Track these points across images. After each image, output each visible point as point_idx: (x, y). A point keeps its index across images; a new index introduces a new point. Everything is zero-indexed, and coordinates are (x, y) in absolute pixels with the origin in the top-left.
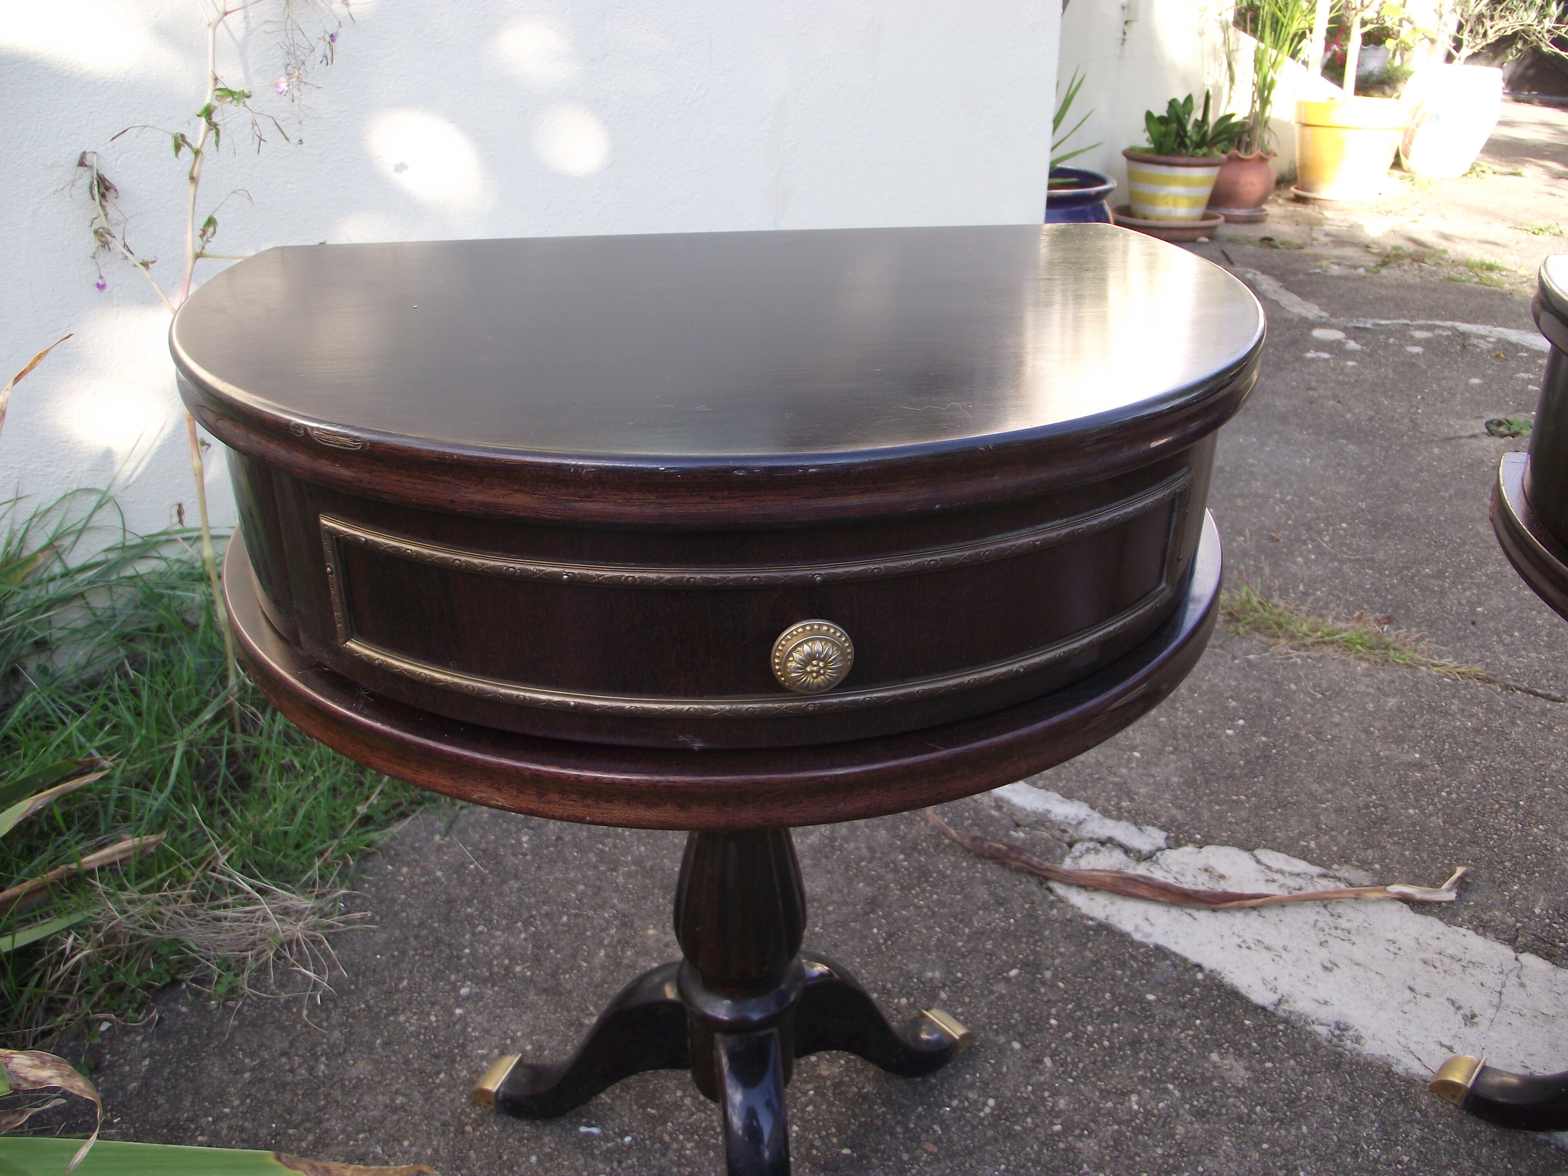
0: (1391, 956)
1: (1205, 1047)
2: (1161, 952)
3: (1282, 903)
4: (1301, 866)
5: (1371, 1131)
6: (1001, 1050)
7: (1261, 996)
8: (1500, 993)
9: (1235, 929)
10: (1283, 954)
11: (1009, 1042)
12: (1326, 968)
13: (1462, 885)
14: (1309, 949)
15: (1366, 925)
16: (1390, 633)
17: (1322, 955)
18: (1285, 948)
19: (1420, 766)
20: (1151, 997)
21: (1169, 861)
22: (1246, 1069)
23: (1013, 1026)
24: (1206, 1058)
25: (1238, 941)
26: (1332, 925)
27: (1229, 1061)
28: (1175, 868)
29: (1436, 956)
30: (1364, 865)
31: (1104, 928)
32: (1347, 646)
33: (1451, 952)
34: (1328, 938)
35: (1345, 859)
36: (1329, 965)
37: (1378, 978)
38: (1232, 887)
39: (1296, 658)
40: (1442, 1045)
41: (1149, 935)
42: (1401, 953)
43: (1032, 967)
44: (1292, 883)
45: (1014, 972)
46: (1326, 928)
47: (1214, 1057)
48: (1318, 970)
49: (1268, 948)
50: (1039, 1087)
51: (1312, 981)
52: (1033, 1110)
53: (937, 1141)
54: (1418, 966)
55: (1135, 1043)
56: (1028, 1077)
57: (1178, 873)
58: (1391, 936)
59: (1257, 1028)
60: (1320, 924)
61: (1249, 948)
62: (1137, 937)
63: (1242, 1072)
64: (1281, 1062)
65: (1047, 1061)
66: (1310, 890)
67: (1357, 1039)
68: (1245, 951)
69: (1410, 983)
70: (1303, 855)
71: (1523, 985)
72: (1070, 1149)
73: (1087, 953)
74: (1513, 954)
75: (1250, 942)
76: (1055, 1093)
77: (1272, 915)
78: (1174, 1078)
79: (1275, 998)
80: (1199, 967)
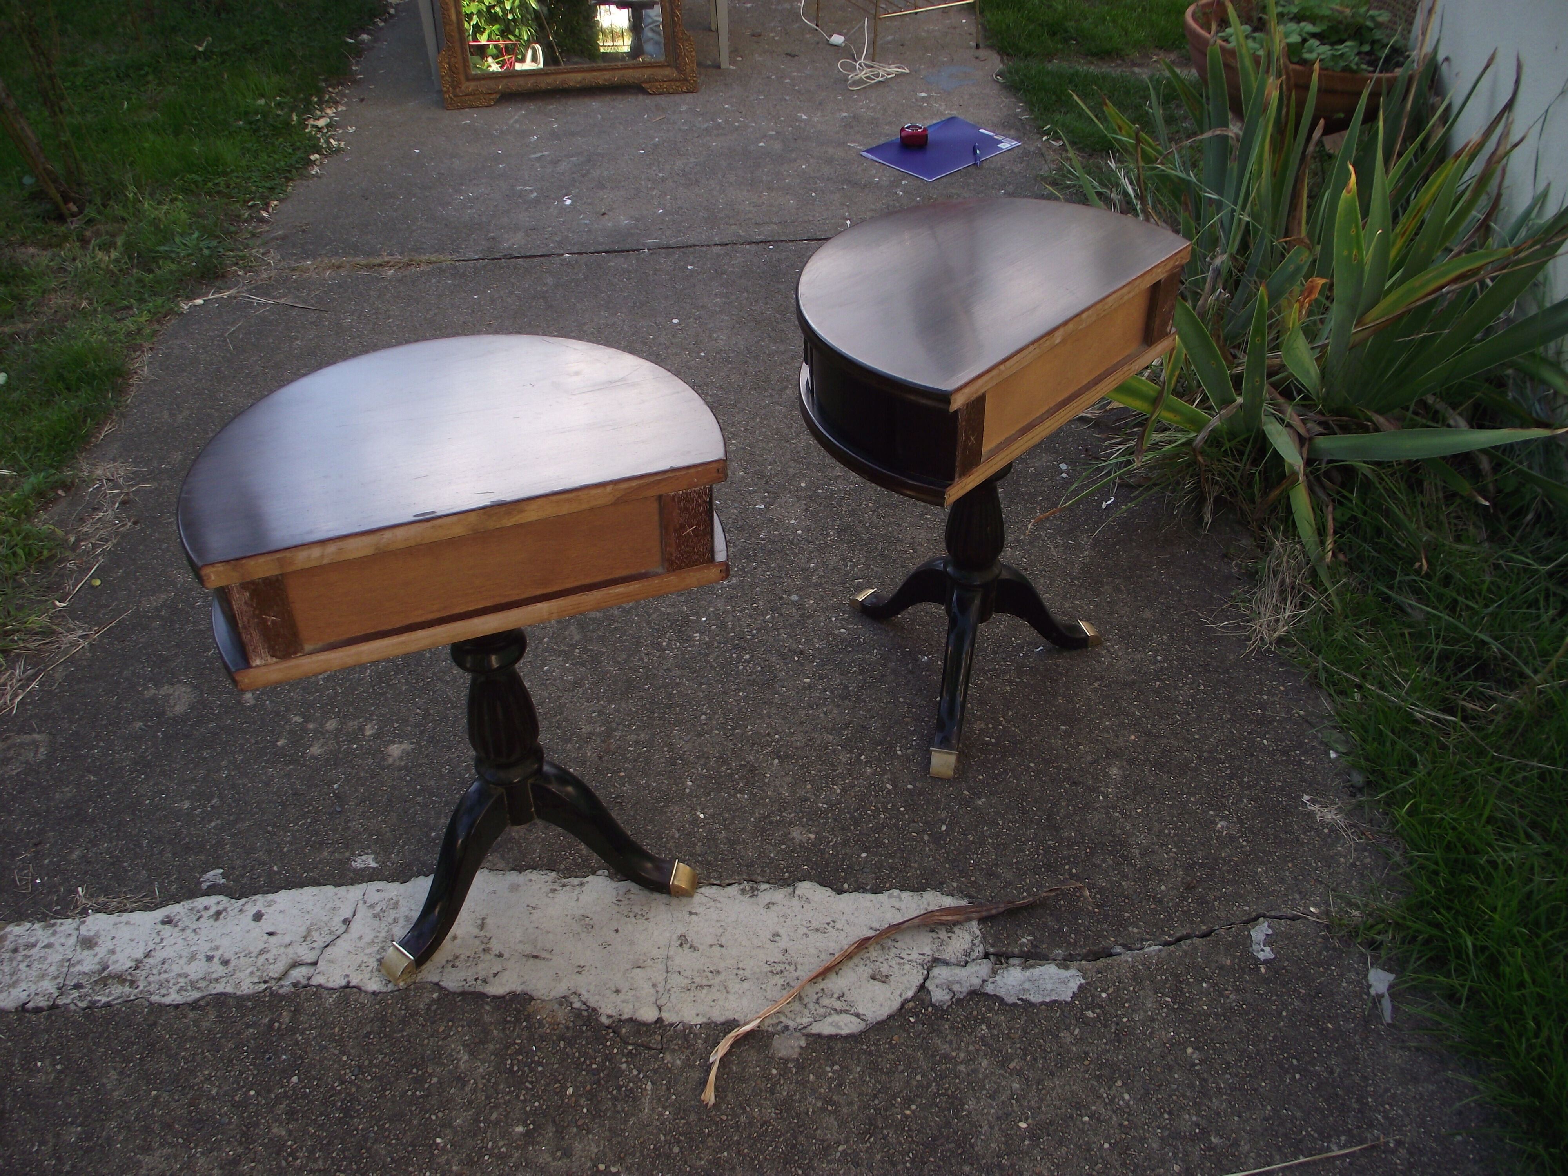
0: (740, 966)
1: (820, 839)
2: (876, 890)
4: (828, 1029)
5: (720, 837)
6: (915, 780)
7: (805, 888)
8: (667, 972)
9: (843, 934)
10: (805, 931)
11: (915, 786)
12: (778, 936)
14: (792, 943)
15: (764, 986)
17: (783, 944)
18: (807, 935)
20: (864, 855)
21: (915, 972)
22: (793, 838)
23: (919, 795)
24: (816, 833)
25: (838, 926)
26: (786, 973)
27: (804, 838)
28: (907, 967)
29: (712, 982)
31: (920, 889)
33: (704, 991)
34: (784, 959)
36: (776, 938)
37: (743, 943)
40: (696, 914)
41: (889, 897)
42: (735, 971)
43: (937, 839)
45: (944, 828)
46: (788, 967)
47: (812, 836)
48: (781, 931)
49: (817, 930)
50: (884, 771)
51: (782, 920)
52: (879, 760)
53: (907, 723)
54: (722, 966)
55: (856, 822)
56: (893, 773)
57: (904, 964)
58: (745, 984)
59: (798, 867)
60: (792, 968)
61: (828, 924)
62: (896, 892)
63: (794, 834)
64: (778, 852)
65: (890, 787)
67: (743, 892)
68: (829, 920)
69: (723, 950)
71: (654, 985)
72: (851, 752)
73: (916, 865)
74: (664, 1015)
75: (830, 929)
76: (875, 773)
78: (825, 812)
79: (797, 892)
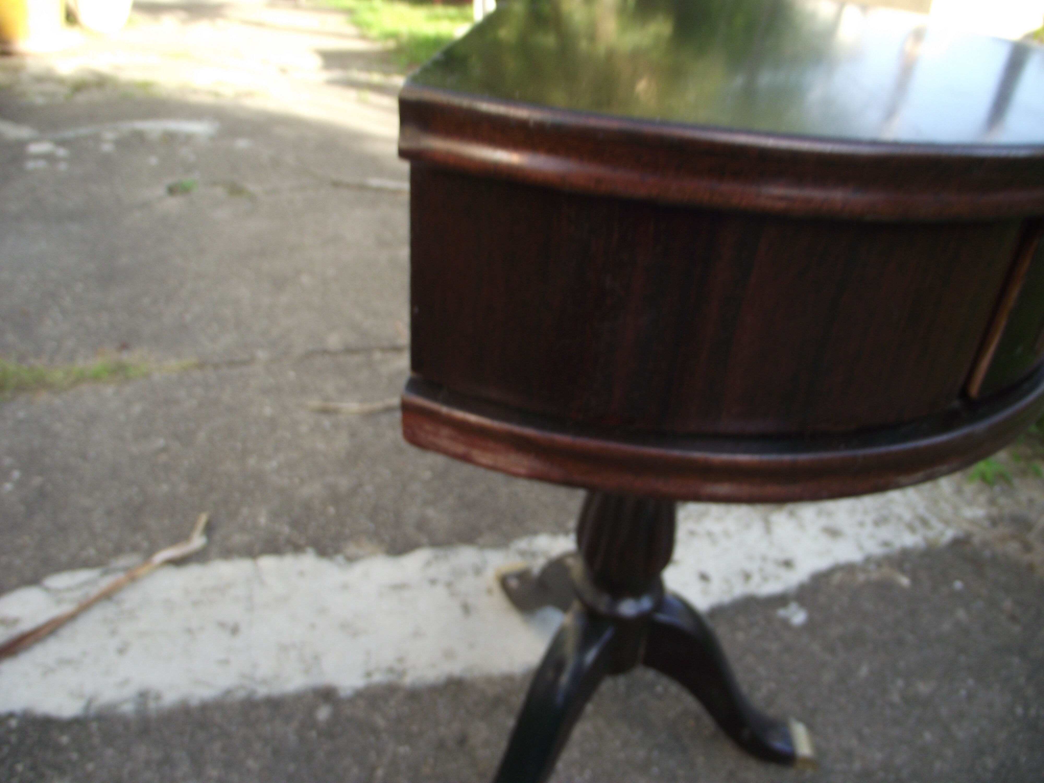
3: (71, 618)
4: (83, 575)
7: (71, 710)
8: (252, 598)
9: (37, 662)
10: (83, 659)
12: (120, 652)
13: (209, 529)
16: (126, 357)
17: (115, 642)
18: (84, 654)
19: (164, 450)
29: (201, 594)
30: (135, 548)
32: (96, 378)
33: (210, 585)
35: (118, 551)
38: (26, 626)
39: (57, 402)
40: (219, 662)
44: (78, 594)
48: (115, 656)
49: (69, 662)
51: (111, 669)
54: (189, 609)
59: (74, 739)
60: (108, 618)
61: (52, 671)
66: (94, 591)
69: (187, 626)
70: (86, 564)
74: (252, 563)
75: (53, 665)
77: (66, 632)
80: (11, 715)
